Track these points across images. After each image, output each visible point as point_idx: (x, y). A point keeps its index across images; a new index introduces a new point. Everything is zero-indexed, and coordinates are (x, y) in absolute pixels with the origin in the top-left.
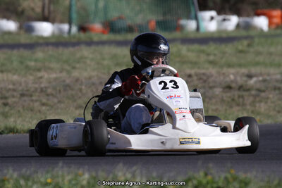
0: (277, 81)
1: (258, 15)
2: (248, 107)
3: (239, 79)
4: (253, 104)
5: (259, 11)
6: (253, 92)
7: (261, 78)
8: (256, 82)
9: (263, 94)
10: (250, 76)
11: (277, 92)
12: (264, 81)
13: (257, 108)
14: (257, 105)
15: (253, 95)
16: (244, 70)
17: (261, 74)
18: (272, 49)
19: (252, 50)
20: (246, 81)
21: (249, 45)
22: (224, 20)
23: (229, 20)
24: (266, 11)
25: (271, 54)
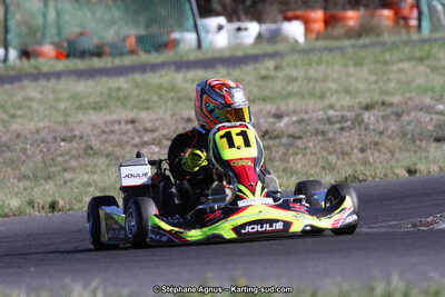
0: (319, 121)
1: (289, 19)
2: (278, 163)
3: (262, 120)
4: (284, 158)
5: (290, 14)
6: (284, 140)
7: (295, 118)
8: (287, 125)
9: (299, 142)
10: (279, 116)
11: (320, 138)
12: (300, 121)
13: (291, 164)
14: (291, 160)
15: (284, 145)
16: (270, 107)
17: (295, 112)
18: (312, 72)
19: (280, 74)
20: (274, 124)
21: (276, 68)
22: (239, 29)
23: (246, 29)
24: (299, 13)
25: (308, 79)
